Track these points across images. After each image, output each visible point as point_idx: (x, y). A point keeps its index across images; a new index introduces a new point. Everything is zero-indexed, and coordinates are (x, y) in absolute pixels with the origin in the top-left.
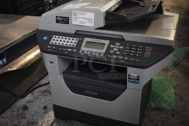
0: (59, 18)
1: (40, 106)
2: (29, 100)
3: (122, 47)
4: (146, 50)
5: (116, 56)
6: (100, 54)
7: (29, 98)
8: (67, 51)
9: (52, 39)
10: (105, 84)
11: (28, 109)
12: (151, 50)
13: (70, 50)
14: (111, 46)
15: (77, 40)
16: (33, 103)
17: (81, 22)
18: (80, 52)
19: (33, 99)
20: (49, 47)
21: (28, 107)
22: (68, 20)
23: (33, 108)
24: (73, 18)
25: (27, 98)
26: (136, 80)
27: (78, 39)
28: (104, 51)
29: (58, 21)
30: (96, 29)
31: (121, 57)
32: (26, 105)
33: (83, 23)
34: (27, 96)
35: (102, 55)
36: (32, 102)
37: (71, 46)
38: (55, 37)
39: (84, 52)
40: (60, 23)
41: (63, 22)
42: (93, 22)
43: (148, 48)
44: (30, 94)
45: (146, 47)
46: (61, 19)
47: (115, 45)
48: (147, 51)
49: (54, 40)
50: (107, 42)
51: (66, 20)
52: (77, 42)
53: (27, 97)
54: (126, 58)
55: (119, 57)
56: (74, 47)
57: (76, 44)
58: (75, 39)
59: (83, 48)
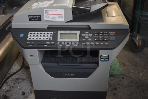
0: (31, 16)
1: (19, 93)
2: (6, 90)
3: (92, 35)
4: (110, 34)
5: (89, 43)
6: (75, 43)
7: (6, 88)
8: (46, 44)
9: (29, 35)
10: (80, 65)
11: (9, 98)
12: (114, 34)
13: (49, 43)
14: (82, 35)
15: (51, 33)
16: (11, 91)
17: (52, 18)
18: (58, 43)
19: (9, 88)
20: (28, 43)
21: (8, 96)
22: (41, 17)
23: (13, 96)
24: (45, 16)
25: (4, 88)
26: (106, 59)
27: (52, 33)
28: (78, 40)
29: (30, 20)
30: (66, 22)
31: (93, 43)
32: (6, 95)
33: (54, 18)
34: (3, 87)
35: (77, 44)
36: (10, 91)
37: (48, 39)
38: (31, 33)
39: (61, 43)
40: (33, 21)
41: (36, 20)
42: (64, 17)
43: (111, 32)
44: (5, 84)
45: (110, 32)
46: (34, 17)
47: (85, 34)
48: (112, 35)
49: (30, 36)
50: (78, 32)
51: (38, 17)
52: (52, 35)
54: (97, 43)
55: (92, 43)
56: (51, 39)
57: (51, 37)
58: (50, 33)
59: (59, 40)
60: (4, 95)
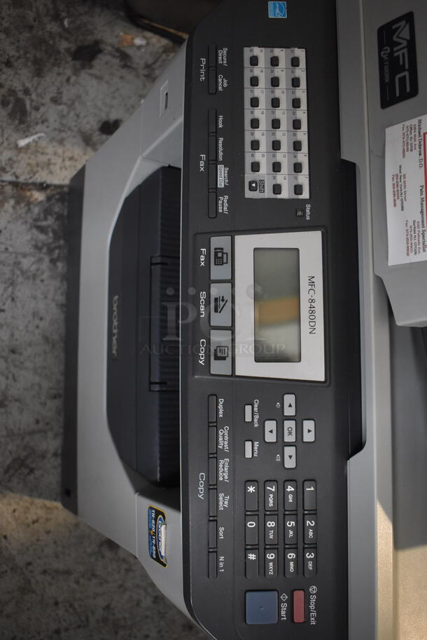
0: (405, 34)
1: (111, 107)
2: (130, 52)
3: (290, 463)
5: (224, 442)
6: (227, 354)
7: (139, 47)
8: (213, 163)
9: (278, 52)
11: (83, 67)
12: (299, 617)
13: (222, 181)
14: (289, 399)
15: (298, 189)
16: (124, 72)
17: (399, 178)
18: (216, 242)
19: (142, 63)
21: (96, 63)
23: (94, 82)
24: (415, 121)
25: (138, 41)
27: (306, 195)
28: (247, 366)
29: (386, 35)
31: (224, 474)
32: (100, 51)
33: (400, 194)
34: (149, 34)
35: (218, 368)
36: (125, 66)
37: (249, 176)
38: (295, 62)
39: (219, 261)
40: (380, 51)
42: (414, 258)
43: (313, 599)
44: (164, 42)
45: (313, 589)
46: (401, 52)
47: (299, 420)
48: (291, 602)
49: (274, 62)
50: (313, 367)
51: (403, 80)
52: (286, 194)
53: (144, 37)
54: (224, 502)
55: (224, 467)
56: (249, 194)
57: (268, 194)
58: (303, 179)
59: (246, 245)
60: (102, 46)
